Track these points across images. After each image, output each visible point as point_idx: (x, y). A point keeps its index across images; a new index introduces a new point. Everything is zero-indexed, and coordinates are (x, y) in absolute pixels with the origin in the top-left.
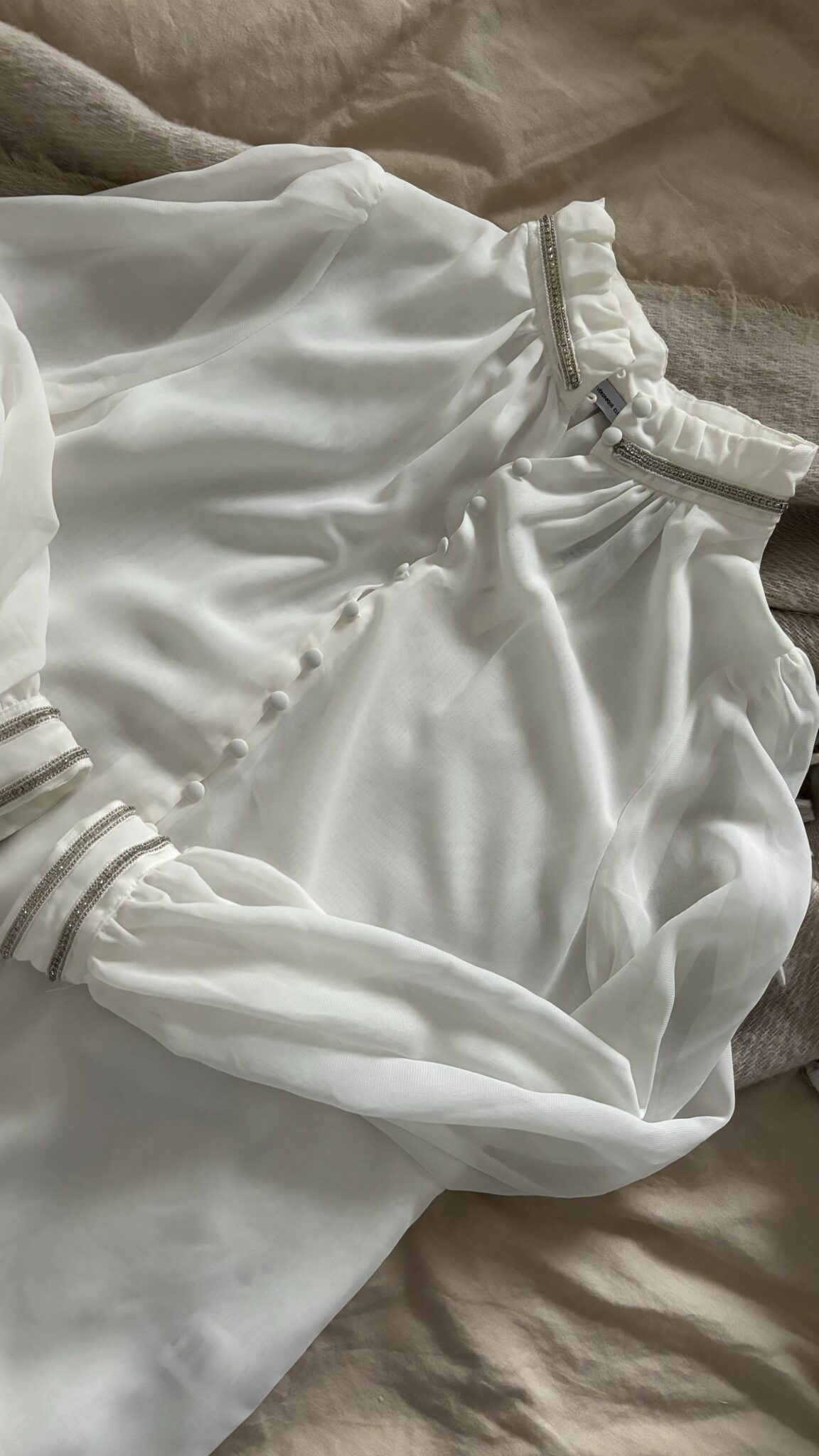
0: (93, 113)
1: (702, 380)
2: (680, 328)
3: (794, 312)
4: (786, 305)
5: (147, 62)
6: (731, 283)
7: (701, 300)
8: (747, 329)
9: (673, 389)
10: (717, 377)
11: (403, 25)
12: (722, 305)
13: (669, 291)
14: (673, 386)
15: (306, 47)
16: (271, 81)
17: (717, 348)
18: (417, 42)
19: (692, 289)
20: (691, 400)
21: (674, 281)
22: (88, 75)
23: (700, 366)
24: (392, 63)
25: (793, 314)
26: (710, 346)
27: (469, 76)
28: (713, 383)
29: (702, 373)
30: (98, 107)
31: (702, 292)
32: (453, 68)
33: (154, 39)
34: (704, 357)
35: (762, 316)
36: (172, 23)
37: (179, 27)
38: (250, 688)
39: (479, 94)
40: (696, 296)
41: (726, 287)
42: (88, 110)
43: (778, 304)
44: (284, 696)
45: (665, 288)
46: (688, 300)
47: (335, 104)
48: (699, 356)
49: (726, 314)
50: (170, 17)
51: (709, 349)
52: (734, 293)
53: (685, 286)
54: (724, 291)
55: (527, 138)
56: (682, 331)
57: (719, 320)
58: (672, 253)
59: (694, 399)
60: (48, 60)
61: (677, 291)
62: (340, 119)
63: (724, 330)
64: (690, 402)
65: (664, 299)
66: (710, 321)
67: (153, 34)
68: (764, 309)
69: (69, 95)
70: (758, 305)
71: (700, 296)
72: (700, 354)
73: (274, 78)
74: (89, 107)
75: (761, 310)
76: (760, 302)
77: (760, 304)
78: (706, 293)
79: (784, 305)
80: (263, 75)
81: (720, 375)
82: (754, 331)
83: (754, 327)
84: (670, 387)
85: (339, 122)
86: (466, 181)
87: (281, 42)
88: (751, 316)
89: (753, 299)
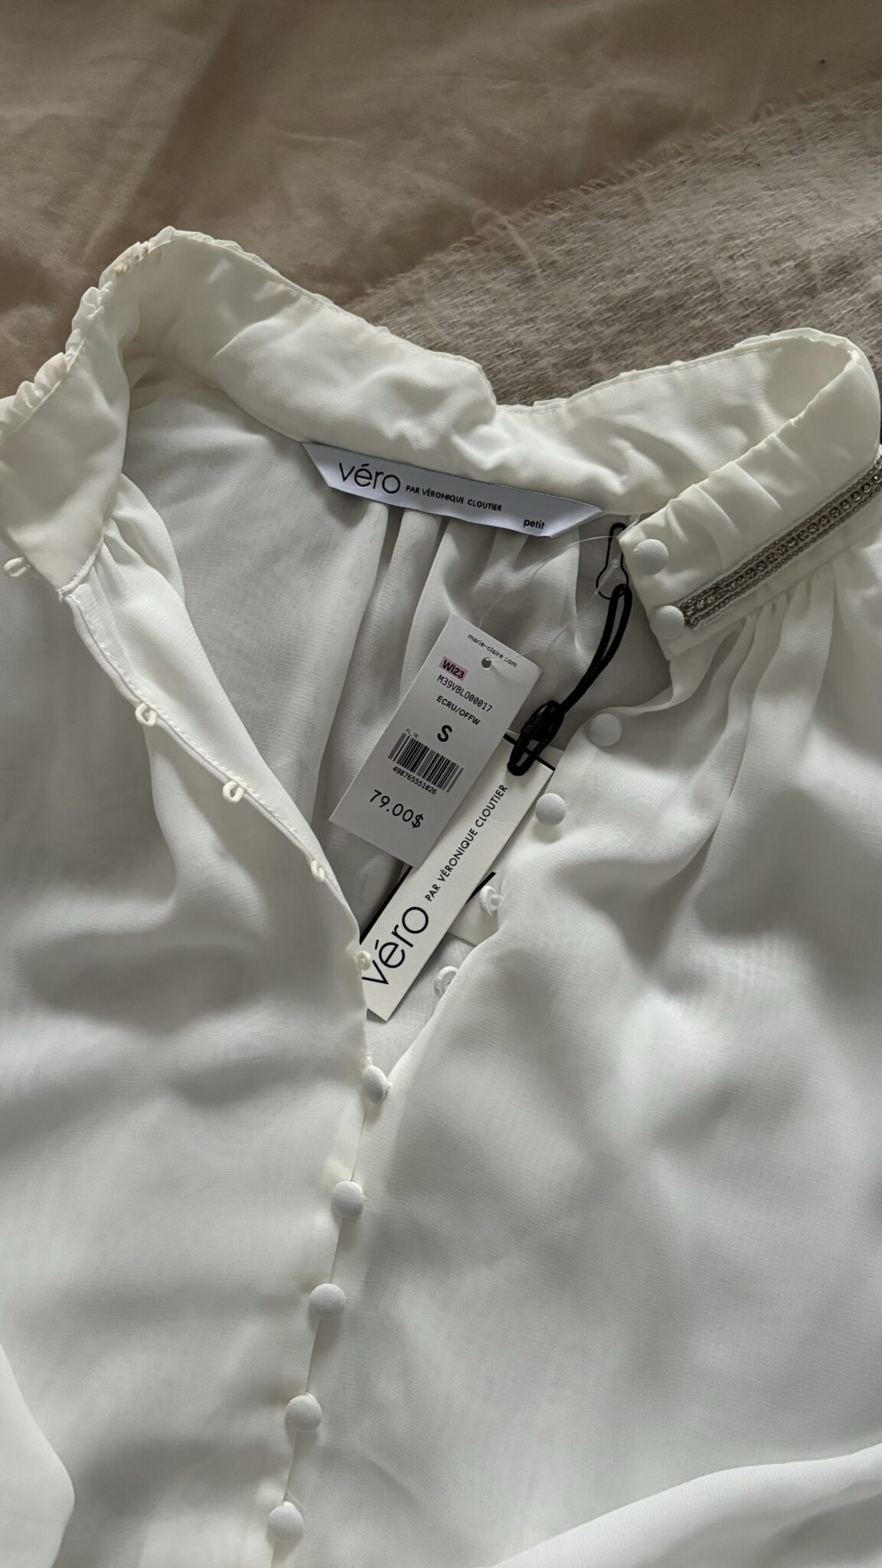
1: (551, 372)
2: (467, 324)
3: (603, 186)
4: (583, 184)
6: (488, 209)
7: (465, 262)
8: (557, 257)
9: (522, 412)
10: (568, 354)
12: (499, 248)
13: (411, 283)
14: (518, 407)
17: (537, 314)
19: (440, 256)
20: (558, 407)
21: (409, 262)
23: (534, 356)
25: (603, 191)
26: (525, 316)
28: (568, 366)
29: (543, 363)
31: (457, 250)
34: (530, 339)
35: (563, 224)
40: (453, 262)
41: (486, 219)
43: (572, 190)
45: (404, 282)
46: (447, 276)
48: (521, 343)
49: (514, 258)
51: (527, 322)
52: (503, 220)
53: (428, 259)
54: (488, 227)
56: (473, 325)
57: (509, 273)
58: (375, 227)
59: (562, 402)
61: (423, 273)
63: (526, 281)
64: (558, 410)
65: (412, 297)
66: (500, 281)
68: (559, 212)
70: (548, 213)
71: (457, 257)
72: (522, 337)
75: (554, 217)
76: (546, 206)
77: (550, 210)
78: (463, 248)
79: (582, 187)
81: (570, 347)
82: (569, 253)
83: (564, 246)
84: (516, 411)
86: (15, 342)
88: (549, 234)
89: (534, 208)
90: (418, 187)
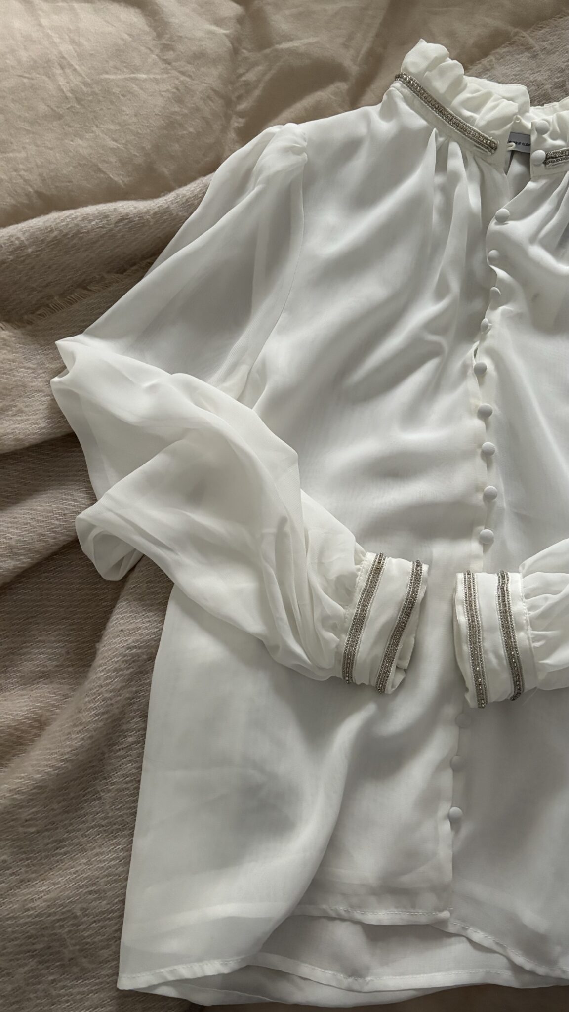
0: (120, 226)
1: (550, 91)
2: (513, 75)
3: (561, 18)
4: (554, 18)
5: (121, 177)
6: (516, 30)
7: (508, 52)
8: (546, 46)
9: (539, 109)
10: (556, 83)
11: (232, 43)
12: (522, 45)
13: (488, 62)
14: (537, 107)
15: (194, 98)
16: (190, 133)
17: (541, 69)
18: (244, 48)
19: (498, 50)
20: (555, 105)
21: (485, 54)
22: (101, 209)
23: (542, 85)
24: (241, 71)
25: (562, 19)
26: (537, 70)
27: (291, 40)
28: (556, 88)
29: (546, 87)
30: (121, 220)
31: (504, 47)
32: (279, 43)
33: (116, 162)
34: (540, 78)
35: (547, 33)
36: (119, 145)
37: (123, 144)
38: (466, 455)
39: (305, 45)
40: (504, 52)
41: (516, 34)
42: (117, 227)
43: (549, 20)
44: (489, 444)
45: (485, 62)
46: (502, 58)
47: (228, 118)
48: (536, 80)
49: (529, 48)
50: (114, 143)
51: (537, 72)
52: (524, 34)
53: (493, 52)
54: (516, 38)
55: (346, 46)
56: (516, 75)
57: (527, 54)
58: (471, 41)
59: (556, 104)
60: (76, 218)
61: (491, 58)
62: (236, 124)
63: (535, 57)
64: (555, 107)
65: (489, 67)
66: (524, 57)
67: (113, 159)
68: (544, 29)
69: (101, 227)
70: (540, 30)
71: (504, 50)
72: (536, 78)
73: (191, 130)
74: (117, 225)
75: (543, 31)
76: (539, 27)
77: (540, 28)
78: (507, 46)
79: (553, 19)
80: (185, 132)
81: (556, 80)
82: (551, 44)
83: (549, 42)
84: (537, 109)
85: (237, 127)
86: (333, 97)
87: (180, 107)
88: (541, 38)
89: (534, 29)
90: (488, 24)
